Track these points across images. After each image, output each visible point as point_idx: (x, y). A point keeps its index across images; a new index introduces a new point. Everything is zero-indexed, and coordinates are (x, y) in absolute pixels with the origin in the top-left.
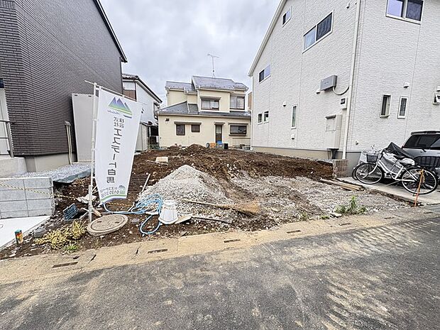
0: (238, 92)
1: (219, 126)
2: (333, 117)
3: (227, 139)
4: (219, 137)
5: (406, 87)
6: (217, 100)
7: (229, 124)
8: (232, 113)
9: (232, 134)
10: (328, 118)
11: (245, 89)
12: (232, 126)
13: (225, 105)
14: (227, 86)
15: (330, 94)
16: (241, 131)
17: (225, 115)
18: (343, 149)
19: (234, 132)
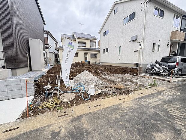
0: (93, 40)
1: (86, 54)
2: (137, 51)
3: (89, 59)
4: (86, 59)
5: (159, 41)
6: (85, 43)
7: (90, 53)
8: (91, 49)
9: (91, 57)
10: (135, 51)
11: (96, 39)
12: (91, 54)
13: (88, 45)
14: (89, 37)
15: (135, 42)
16: (95, 56)
17: (88, 50)
18: (140, 63)
19: (92, 56)
